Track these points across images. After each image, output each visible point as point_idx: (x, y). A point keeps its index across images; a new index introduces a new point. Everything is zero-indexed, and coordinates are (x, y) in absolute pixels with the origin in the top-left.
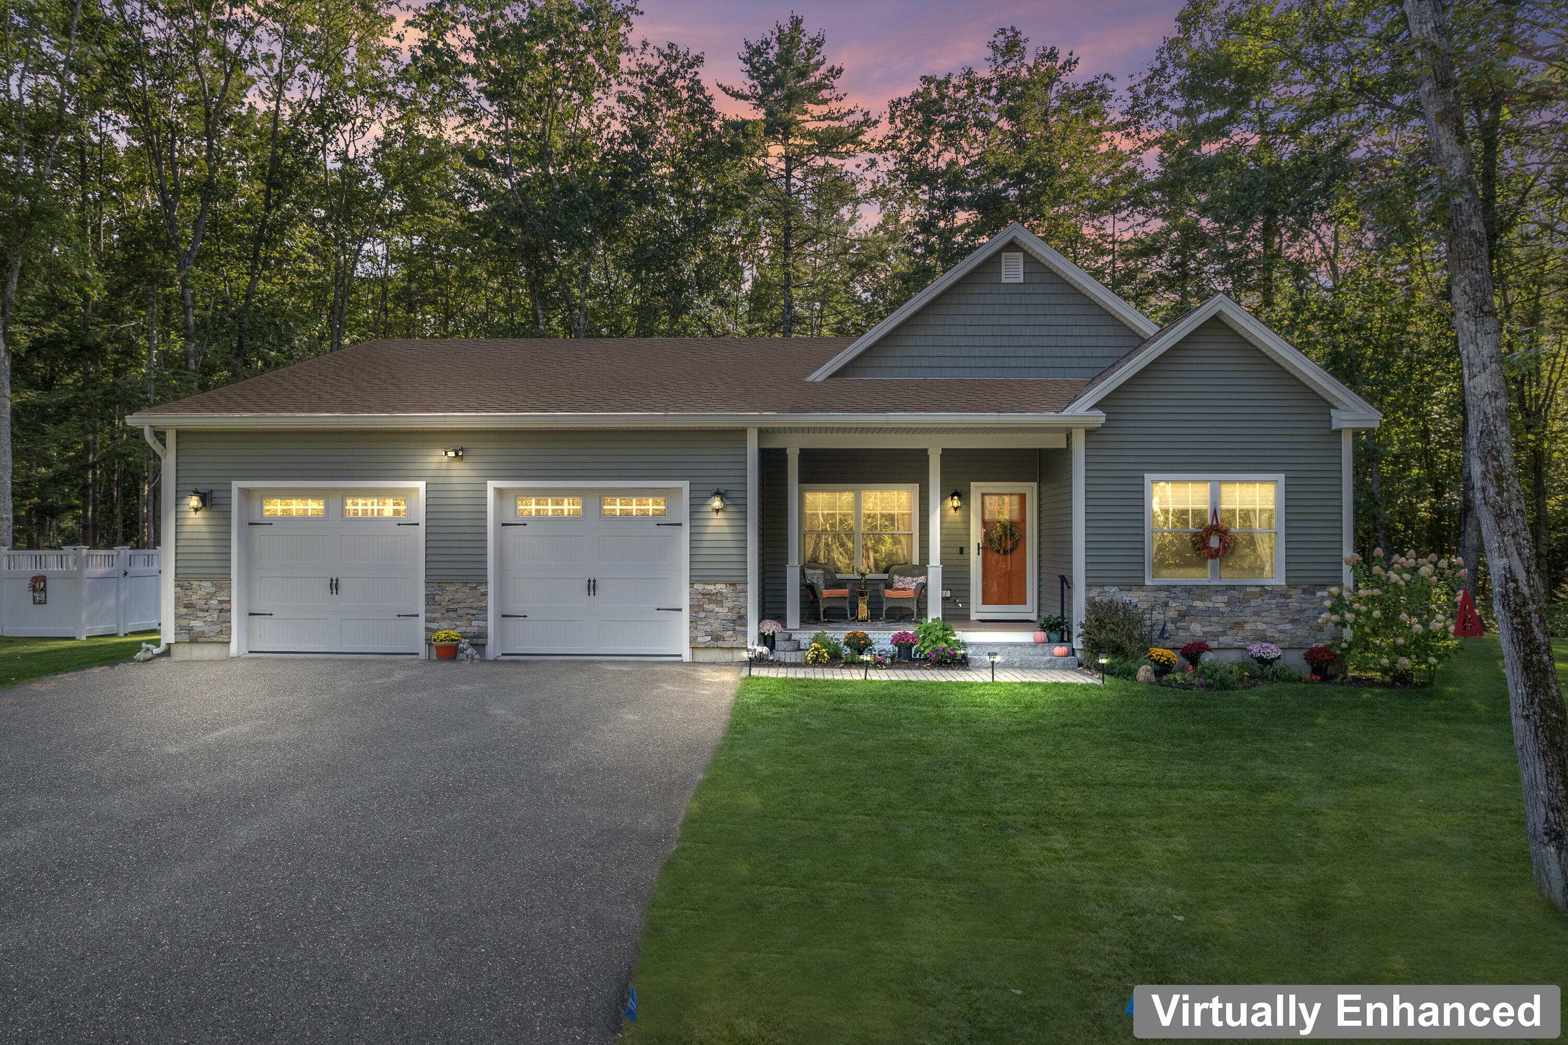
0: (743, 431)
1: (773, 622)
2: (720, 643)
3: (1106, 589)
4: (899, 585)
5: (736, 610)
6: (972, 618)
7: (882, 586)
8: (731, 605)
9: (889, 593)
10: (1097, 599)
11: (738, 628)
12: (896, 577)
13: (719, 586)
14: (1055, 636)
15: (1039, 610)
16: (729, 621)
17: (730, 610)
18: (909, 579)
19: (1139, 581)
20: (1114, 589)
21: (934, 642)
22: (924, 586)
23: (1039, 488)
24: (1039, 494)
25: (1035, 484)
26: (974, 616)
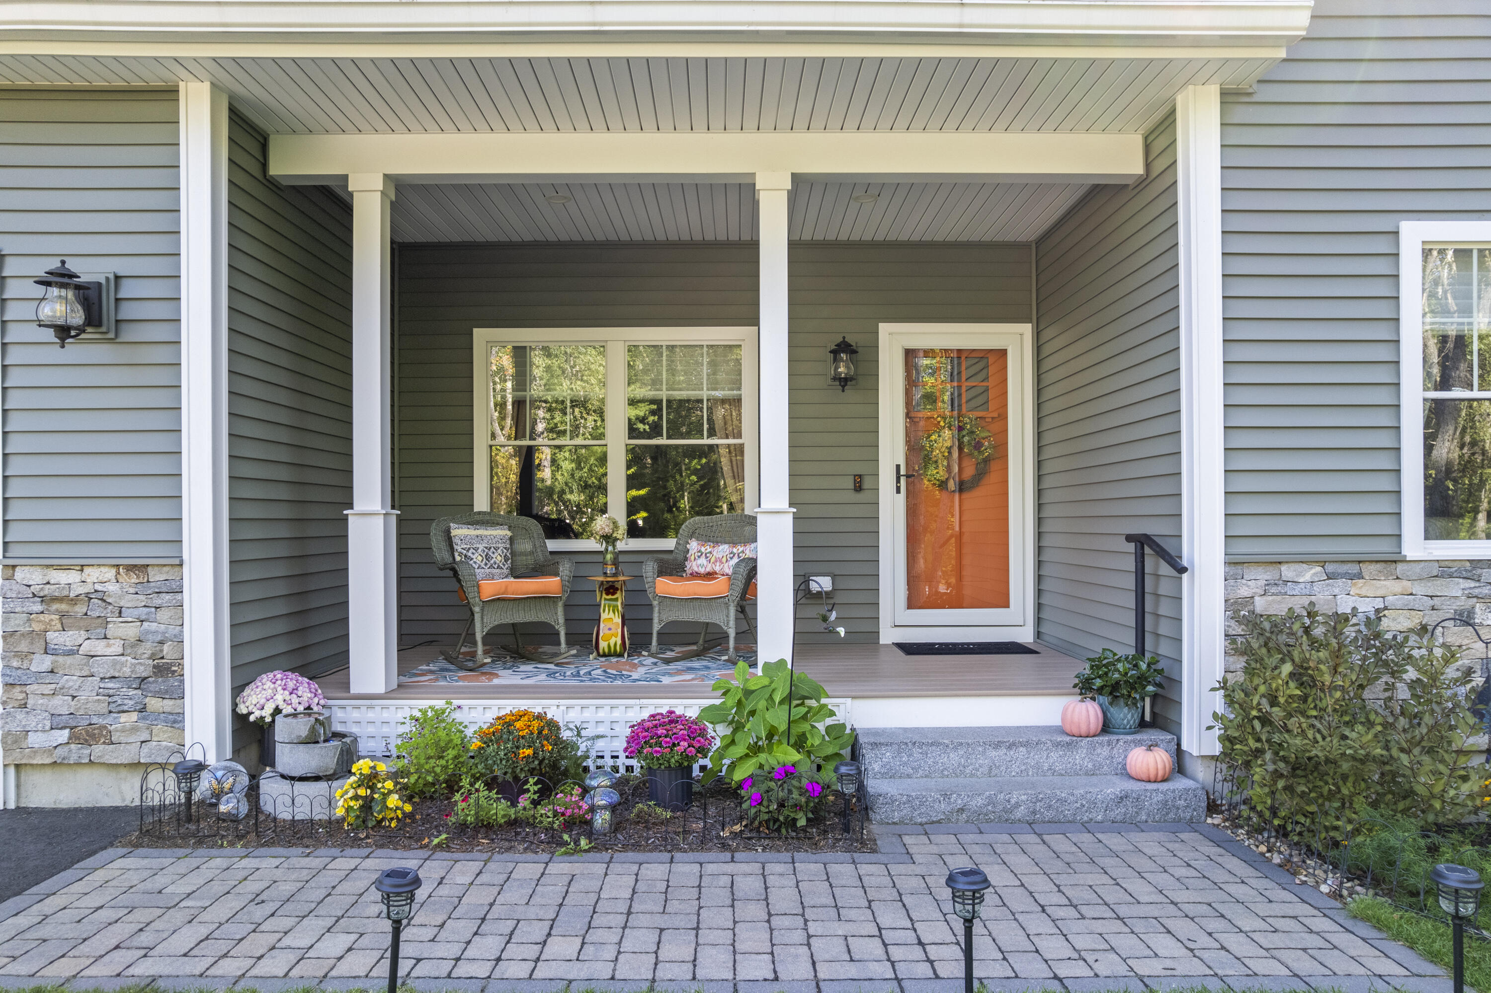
0: (170, 94)
1: (293, 679)
2: (98, 750)
3: (1287, 571)
4: (697, 564)
5: (147, 649)
6: (882, 641)
7: (649, 569)
8: (132, 631)
9: (665, 586)
10: (1261, 605)
11: (154, 704)
12: (693, 545)
13: (93, 575)
14: (1124, 715)
15: (1039, 621)
16: (127, 681)
17: (132, 646)
18: (724, 549)
19: (1384, 547)
20: (1311, 573)
21: (755, 749)
22: (751, 570)
23: (1038, 334)
24: (1038, 348)
25: (1026, 329)
26: (888, 636)
